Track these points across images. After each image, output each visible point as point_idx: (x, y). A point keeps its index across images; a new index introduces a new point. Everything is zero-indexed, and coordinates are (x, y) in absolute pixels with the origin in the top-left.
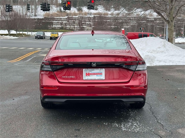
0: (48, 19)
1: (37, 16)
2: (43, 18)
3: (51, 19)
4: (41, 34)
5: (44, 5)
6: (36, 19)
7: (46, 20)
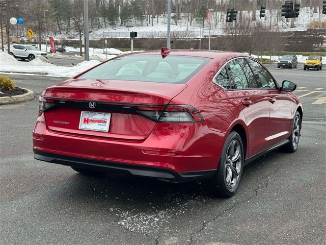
0: (315, 31)
1: (295, 27)
2: (306, 30)
3: (321, 32)
4: (289, 59)
5: (289, 7)
6: (293, 32)
7: (311, 34)
